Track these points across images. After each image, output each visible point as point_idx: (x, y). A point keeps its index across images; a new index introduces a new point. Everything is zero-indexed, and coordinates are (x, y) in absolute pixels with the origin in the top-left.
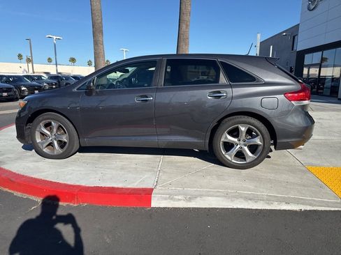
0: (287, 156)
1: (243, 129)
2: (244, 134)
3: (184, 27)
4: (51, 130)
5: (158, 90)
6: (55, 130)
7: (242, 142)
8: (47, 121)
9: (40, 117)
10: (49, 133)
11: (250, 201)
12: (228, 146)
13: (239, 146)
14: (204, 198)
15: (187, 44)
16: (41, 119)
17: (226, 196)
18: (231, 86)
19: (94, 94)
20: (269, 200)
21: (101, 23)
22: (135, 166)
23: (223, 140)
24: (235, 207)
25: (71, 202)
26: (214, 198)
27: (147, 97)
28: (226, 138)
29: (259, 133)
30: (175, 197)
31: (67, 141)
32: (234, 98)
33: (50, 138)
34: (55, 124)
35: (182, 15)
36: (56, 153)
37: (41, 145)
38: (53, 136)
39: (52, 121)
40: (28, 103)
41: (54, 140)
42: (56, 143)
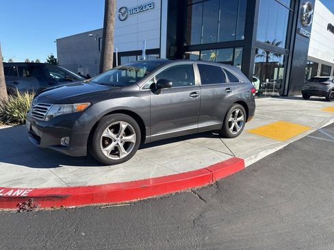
1: (237, 112)
6: (123, 131)
7: (235, 120)
8: (114, 123)
10: (114, 136)
12: (230, 124)
13: (234, 123)
19: (162, 92)
29: (243, 114)
31: (134, 141)
32: (236, 92)
33: (116, 142)
34: (124, 126)
35: (109, 15)
36: (122, 156)
37: (106, 152)
38: (119, 138)
39: (121, 122)
40: (92, 105)
41: (119, 143)
42: (121, 145)
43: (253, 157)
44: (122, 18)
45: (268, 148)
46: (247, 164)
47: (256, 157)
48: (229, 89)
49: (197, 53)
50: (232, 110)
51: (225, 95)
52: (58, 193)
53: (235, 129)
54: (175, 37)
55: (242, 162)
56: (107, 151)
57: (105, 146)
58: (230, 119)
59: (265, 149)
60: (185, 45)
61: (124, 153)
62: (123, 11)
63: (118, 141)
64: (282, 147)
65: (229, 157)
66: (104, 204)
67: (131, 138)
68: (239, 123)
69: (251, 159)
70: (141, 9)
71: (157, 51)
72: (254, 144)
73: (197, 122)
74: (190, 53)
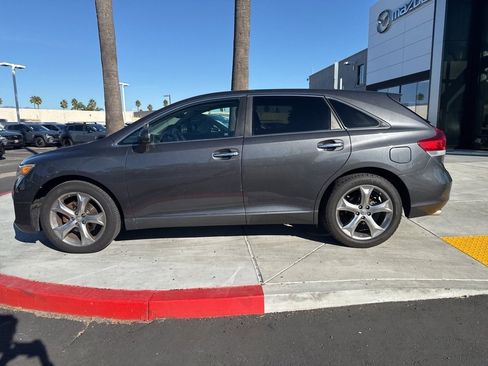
0: (410, 226)
1: (366, 191)
2: (368, 199)
3: (241, 52)
4: (76, 208)
5: (245, 141)
6: (83, 207)
7: (364, 210)
8: (69, 194)
9: (58, 189)
10: (72, 213)
11: (400, 291)
12: (346, 217)
13: (361, 216)
14: (339, 292)
15: (246, 76)
16: (59, 191)
17: (367, 286)
18: (348, 133)
19: (148, 150)
20: (423, 286)
21: (114, 44)
22: (213, 255)
23: (339, 208)
24: (381, 301)
25: (139, 318)
26: (353, 292)
27: (230, 152)
28: (344, 205)
29: (388, 196)
30: (299, 295)
31: (104, 225)
33: (75, 221)
34: (83, 199)
36: (85, 243)
37: (59, 232)
38: (80, 217)
39: (78, 194)
40: (36, 167)
41: (80, 224)
42: (84, 227)
48: (332, 142)
63: (78, 220)
68: (378, 217)
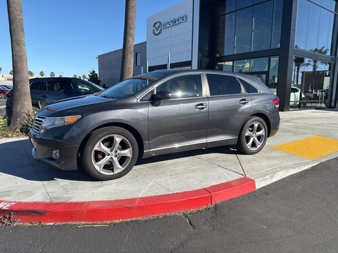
1: (256, 125)
2: (256, 129)
4: (111, 146)
6: (117, 145)
7: (254, 135)
8: (108, 136)
10: (108, 150)
13: (253, 138)
23: (246, 135)
27: (203, 105)
29: (263, 127)
31: (131, 156)
32: (252, 104)
33: (110, 156)
34: (118, 139)
35: (129, 29)
36: (116, 172)
37: (98, 167)
38: (113, 153)
39: (115, 136)
40: (82, 117)
41: (113, 157)
42: (116, 160)
43: (268, 177)
44: (157, 32)
45: (289, 168)
46: (259, 185)
47: (272, 178)
48: (245, 100)
49: (230, 63)
50: (249, 123)
51: (240, 107)
52: (37, 208)
53: (254, 145)
54: (207, 49)
55: (252, 183)
56: (100, 166)
57: (97, 160)
58: (248, 133)
59: (286, 168)
60: (218, 56)
61: (119, 169)
62: (157, 26)
63: (112, 155)
64: (311, 166)
65: (239, 176)
66: (83, 223)
67: (127, 152)
68: (259, 138)
69: (264, 179)
70: (174, 22)
71: (189, 63)
72: (275, 162)
73: (206, 136)
74: (223, 63)
